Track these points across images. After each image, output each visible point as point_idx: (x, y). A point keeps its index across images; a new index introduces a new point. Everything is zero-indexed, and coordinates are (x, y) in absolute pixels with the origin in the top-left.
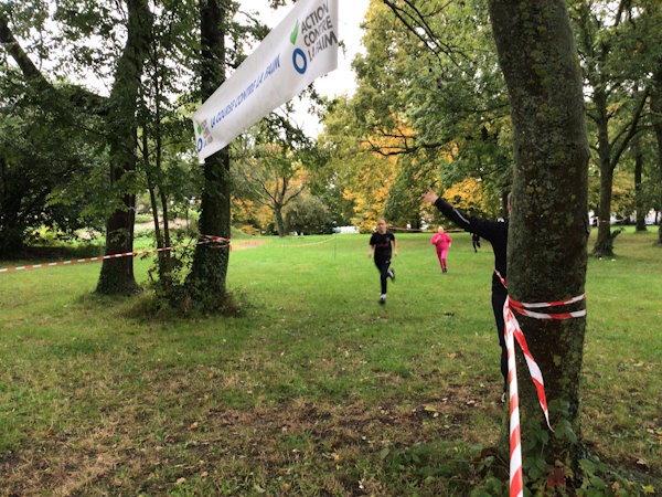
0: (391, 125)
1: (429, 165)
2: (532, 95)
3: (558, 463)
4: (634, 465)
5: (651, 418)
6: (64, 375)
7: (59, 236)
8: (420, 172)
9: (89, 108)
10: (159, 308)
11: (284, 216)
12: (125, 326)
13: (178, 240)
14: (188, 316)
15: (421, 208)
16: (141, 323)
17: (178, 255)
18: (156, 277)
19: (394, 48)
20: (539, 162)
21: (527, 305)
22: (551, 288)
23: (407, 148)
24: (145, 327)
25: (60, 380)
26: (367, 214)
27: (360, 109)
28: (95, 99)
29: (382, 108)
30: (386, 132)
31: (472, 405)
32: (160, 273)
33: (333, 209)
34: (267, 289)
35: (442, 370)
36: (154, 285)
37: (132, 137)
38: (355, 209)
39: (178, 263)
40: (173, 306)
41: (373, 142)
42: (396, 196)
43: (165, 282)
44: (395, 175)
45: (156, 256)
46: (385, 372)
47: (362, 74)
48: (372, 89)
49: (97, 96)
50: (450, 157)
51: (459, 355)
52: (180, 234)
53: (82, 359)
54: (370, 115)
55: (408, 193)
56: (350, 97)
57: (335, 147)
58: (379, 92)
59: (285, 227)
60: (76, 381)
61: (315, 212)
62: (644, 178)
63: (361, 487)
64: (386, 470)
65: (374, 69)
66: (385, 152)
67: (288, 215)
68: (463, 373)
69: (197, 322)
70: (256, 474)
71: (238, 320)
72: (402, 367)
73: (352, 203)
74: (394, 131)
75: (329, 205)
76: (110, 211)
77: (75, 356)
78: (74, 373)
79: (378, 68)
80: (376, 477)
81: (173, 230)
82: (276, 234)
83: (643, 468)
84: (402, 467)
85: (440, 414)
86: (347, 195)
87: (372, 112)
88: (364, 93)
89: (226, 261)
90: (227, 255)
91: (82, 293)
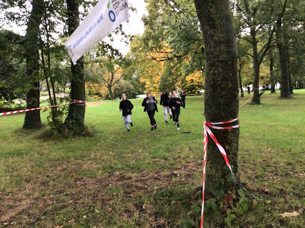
0: (160, 47)
1: (179, 65)
2: (211, 29)
3: (230, 192)
4: (263, 192)
5: (272, 172)
6: (7, 166)
7: (5, 103)
8: (175, 69)
9: (15, 41)
10: (53, 134)
11: (113, 91)
12: (37, 143)
13: (61, 102)
14: (66, 137)
15: (176, 85)
16: (44, 141)
17: (61, 109)
18: (51, 120)
19: (160, 11)
20: (216, 59)
21: (213, 124)
22: (223, 115)
23: (168, 58)
24: (46, 143)
25: (5, 168)
26: (151, 89)
27: (146, 40)
28: (18, 37)
29: (156, 39)
30: (158, 51)
31: (194, 170)
32: (53, 118)
33: (136, 87)
34: (105, 124)
35: (182, 156)
36: (50, 123)
37: (36, 54)
38: (146, 86)
39: (61, 113)
40: (60, 133)
41: (152, 55)
42: (164, 80)
43: (55, 122)
44: (163, 70)
45: (50, 110)
46: (157, 158)
47: (146, 24)
48: (151, 31)
49: (18, 35)
50: (188, 61)
51: (190, 149)
52: (61, 100)
53: (16, 159)
54: (150, 43)
55: (170, 78)
56: (141, 35)
57: (135, 58)
58: (155, 32)
59: (113, 96)
60: (13, 169)
61: (127, 88)
62: (274, 69)
63: (144, 208)
64: (155, 200)
65: (152, 21)
66: (158, 60)
67: (115, 90)
68: (191, 157)
69: (71, 140)
70: (96, 205)
71: (91, 138)
72: (165, 155)
73: (144, 84)
74: (162, 50)
75: (134, 85)
76: (27, 90)
77: (12, 157)
78: (12, 165)
79: (153, 21)
80: (151, 203)
81: (57, 98)
82: (109, 99)
83: (267, 193)
84: (162, 198)
85: (180, 175)
86: (142, 80)
87: (151, 41)
88: (147, 33)
89: (84, 112)
90: (84, 108)
91: (16, 129)
